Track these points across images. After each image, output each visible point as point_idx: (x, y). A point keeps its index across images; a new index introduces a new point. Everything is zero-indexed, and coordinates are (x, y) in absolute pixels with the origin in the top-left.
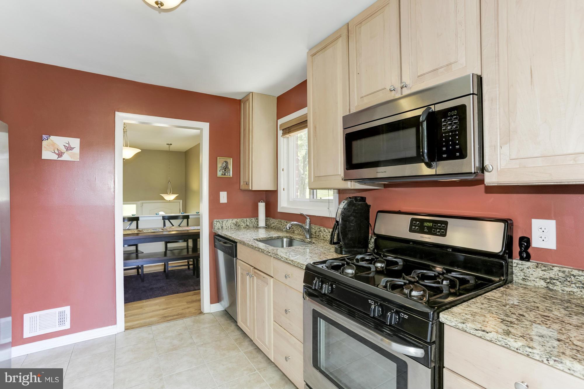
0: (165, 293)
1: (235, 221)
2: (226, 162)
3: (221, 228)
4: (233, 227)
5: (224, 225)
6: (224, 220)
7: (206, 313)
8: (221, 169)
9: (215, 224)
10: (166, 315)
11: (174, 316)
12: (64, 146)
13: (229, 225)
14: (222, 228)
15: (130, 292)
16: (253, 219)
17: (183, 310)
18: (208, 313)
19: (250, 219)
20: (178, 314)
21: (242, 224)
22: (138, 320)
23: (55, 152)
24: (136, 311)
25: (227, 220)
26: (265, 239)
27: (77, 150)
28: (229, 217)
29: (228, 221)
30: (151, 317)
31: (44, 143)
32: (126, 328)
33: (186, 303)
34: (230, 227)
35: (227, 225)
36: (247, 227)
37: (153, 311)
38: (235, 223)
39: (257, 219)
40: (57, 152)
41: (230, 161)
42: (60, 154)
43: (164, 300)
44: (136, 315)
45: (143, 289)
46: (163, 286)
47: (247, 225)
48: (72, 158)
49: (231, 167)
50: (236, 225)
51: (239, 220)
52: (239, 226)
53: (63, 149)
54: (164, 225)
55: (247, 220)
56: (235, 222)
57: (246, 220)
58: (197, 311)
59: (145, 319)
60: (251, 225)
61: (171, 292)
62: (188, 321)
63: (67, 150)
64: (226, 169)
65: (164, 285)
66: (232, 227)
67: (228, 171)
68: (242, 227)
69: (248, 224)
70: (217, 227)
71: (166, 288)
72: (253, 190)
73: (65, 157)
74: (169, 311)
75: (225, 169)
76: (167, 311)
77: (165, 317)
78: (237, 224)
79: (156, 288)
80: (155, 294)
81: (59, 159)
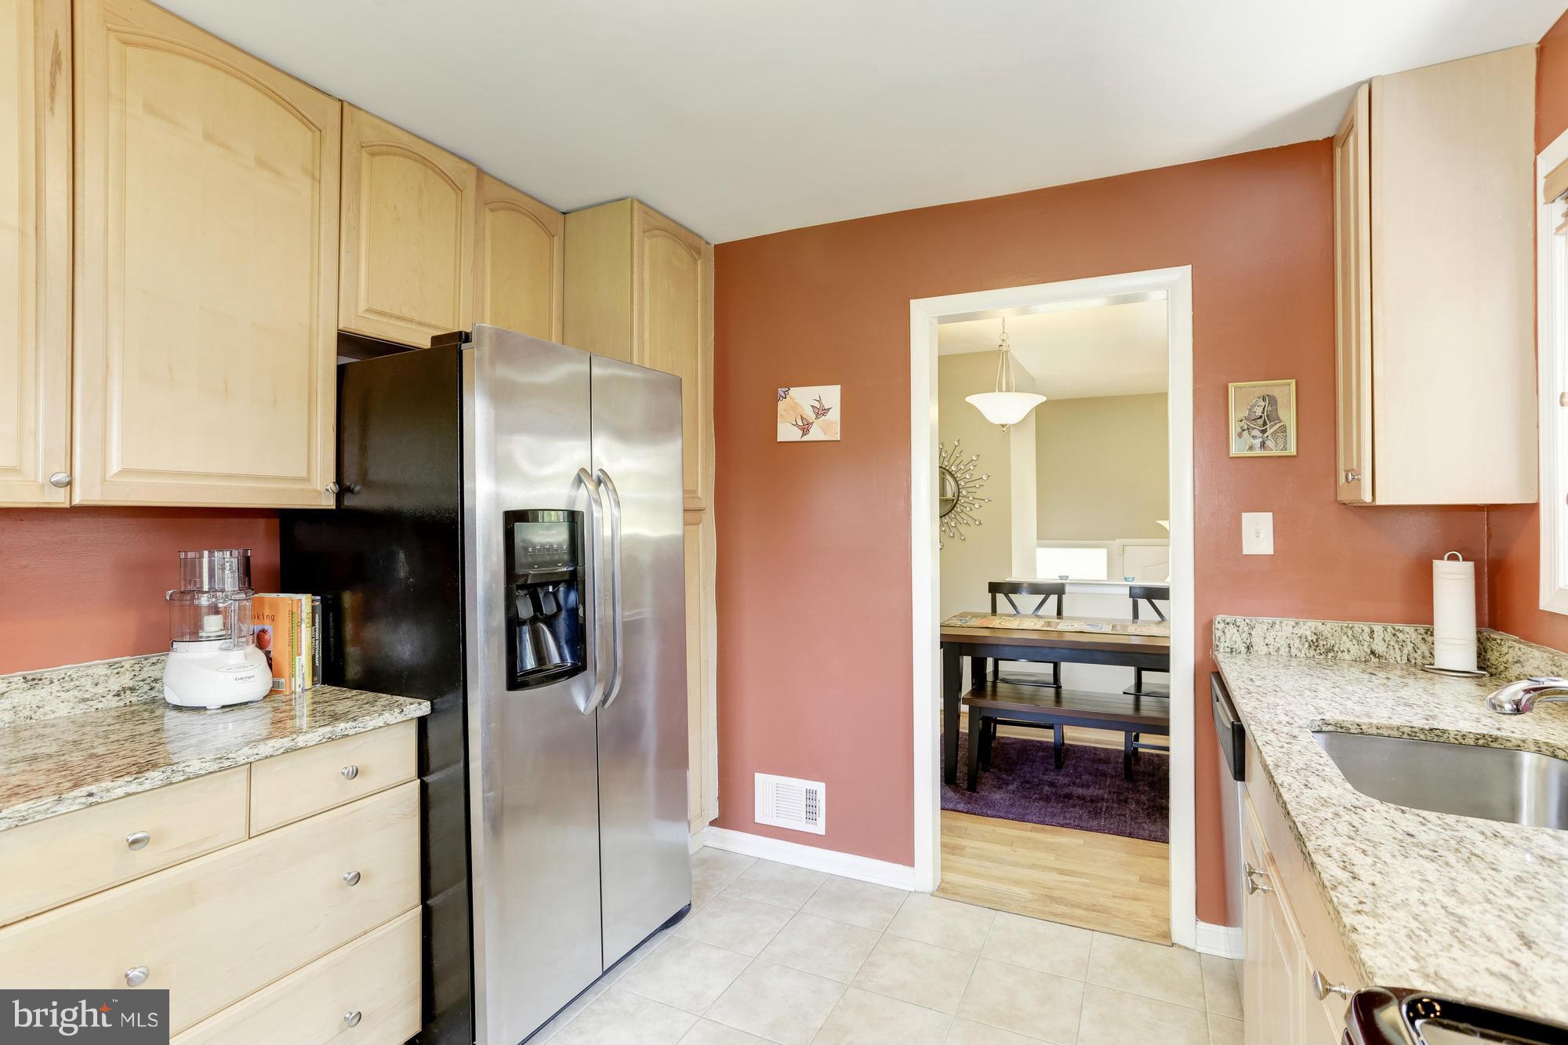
0: (1096, 823)
1: (1308, 627)
2: (1272, 401)
3: (1244, 650)
4: (1302, 650)
5: (1257, 640)
6: (1260, 619)
7: (1180, 947)
8: (1246, 427)
9: (1218, 633)
10: (1057, 894)
11: (1079, 907)
12: (812, 406)
13: (1282, 642)
14: (1248, 648)
15: (1011, 787)
16: (1410, 629)
17: (1117, 900)
18: (1186, 948)
19: (1390, 629)
20: (1094, 905)
21: (1346, 643)
22: (981, 876)
23: (797, 425)
24: (995, 848)
25: (1270, 620)
26: (1395, 733)
27: (835, 415)
28: (1286, 613)
29: (1277, 626)
30: (1017, 883)
31: (781, 405)
32: (943, 885)
33: (1138, 878)
34: (1284, 651)
35: (1270, 640)
36: (1373, 659)
37: (1033, 866)
38: (1310, 638)
39: (1430, 632)
40: (800, 423)
41: (1286, 392)
42: (805, 430)
43: (1082, 842)
44: (987, 859)
45: (1046, 788)
46: (1103, 799)
47: (1373, 653)
48: (825, 434)
49: (1288, 416)
50: (1314, 645)
51: (1328, 628)
52: (1331, 650)
53: (810, 415)
54: (1136, 615)
55: (1372, 632)
56: (1308, 633)
57: (1367, 630)
58: (1155, 921)
59: (999, 879)
60: (1395, 655)
61: (1112, 826)
62: (1104, 946)
63: (818, 415)
64: (1268, 426)
65: (1106, 797)
66: (1294, 651)
67: (1275, 432)
68: (1347, 656)
69: (1380, 648)
70: (1227, 645)
71: (1107, 807)
72: (1379, 502)
73: (815, 434)
74: (1073, 883)
75: (1265, 424)
76: (1065, 882)
77: (1053, 899)
78: (1321, 643)
79: (1078, 797)
80: (1068, 815)
81: (805, 438)
